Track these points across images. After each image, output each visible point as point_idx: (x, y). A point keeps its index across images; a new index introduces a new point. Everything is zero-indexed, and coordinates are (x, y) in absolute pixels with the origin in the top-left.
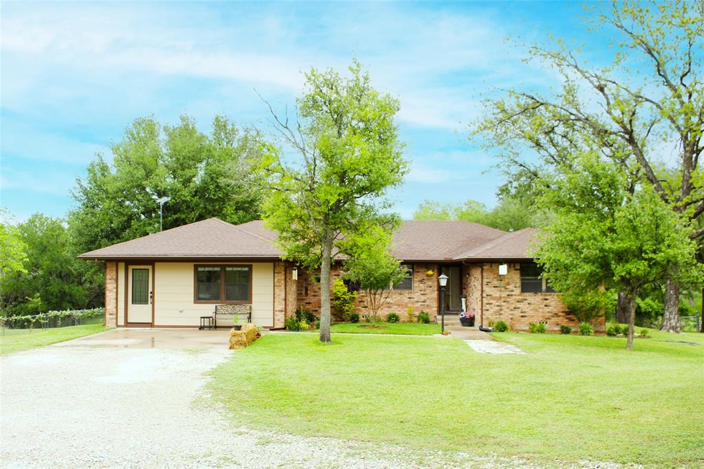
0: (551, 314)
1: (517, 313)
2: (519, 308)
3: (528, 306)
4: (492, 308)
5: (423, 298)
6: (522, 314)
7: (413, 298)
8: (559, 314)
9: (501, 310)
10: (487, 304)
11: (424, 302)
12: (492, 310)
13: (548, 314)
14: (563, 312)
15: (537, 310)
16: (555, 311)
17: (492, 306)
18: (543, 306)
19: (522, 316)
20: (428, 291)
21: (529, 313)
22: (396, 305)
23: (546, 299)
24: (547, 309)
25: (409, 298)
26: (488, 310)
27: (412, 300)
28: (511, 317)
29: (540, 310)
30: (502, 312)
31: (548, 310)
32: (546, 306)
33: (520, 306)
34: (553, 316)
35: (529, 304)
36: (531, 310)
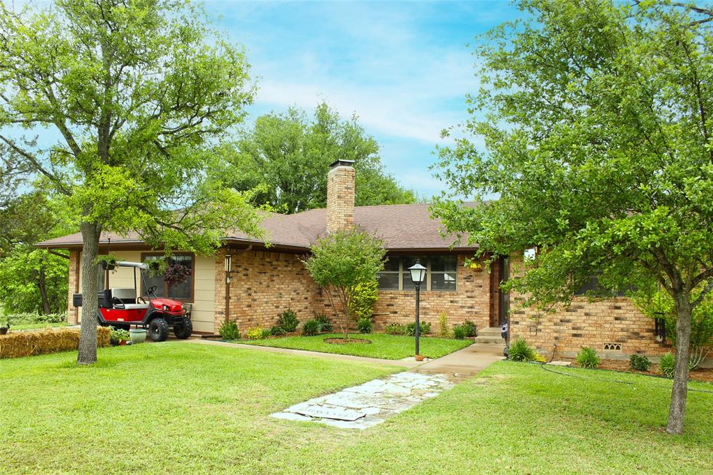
0: (625, 333)
1: (567, 330)
2: (568, 321)
3: (584, 318)
4: (523, 320)
5: (470, 302)
6: (575, 332)
7: (456, 302)
8: (641, 334)
9: (539, 323)
10: (515, 313)
11: (472, 307)
12: (524, 323)
13: (621, 333)
14: (648, 331)
15: (601, 326)
16: (635, 328)
17: (525, 316)
18: (611, 319)
19: (575, 335)
20: (477, 292)
21: (588, 329)
22: (434, 311)
23: (619, 308)
24: (619, 325)
25: (451, 302)
26: (517, 323)
27: (455, 304)
28: (555, 335)
29: (608, 325)
30: (539, 327)
31: (621, 326)
32: (617, 319)
33: (571, 318)
34: (629, 338)
35: (587, 314)
36: (590, 325)
